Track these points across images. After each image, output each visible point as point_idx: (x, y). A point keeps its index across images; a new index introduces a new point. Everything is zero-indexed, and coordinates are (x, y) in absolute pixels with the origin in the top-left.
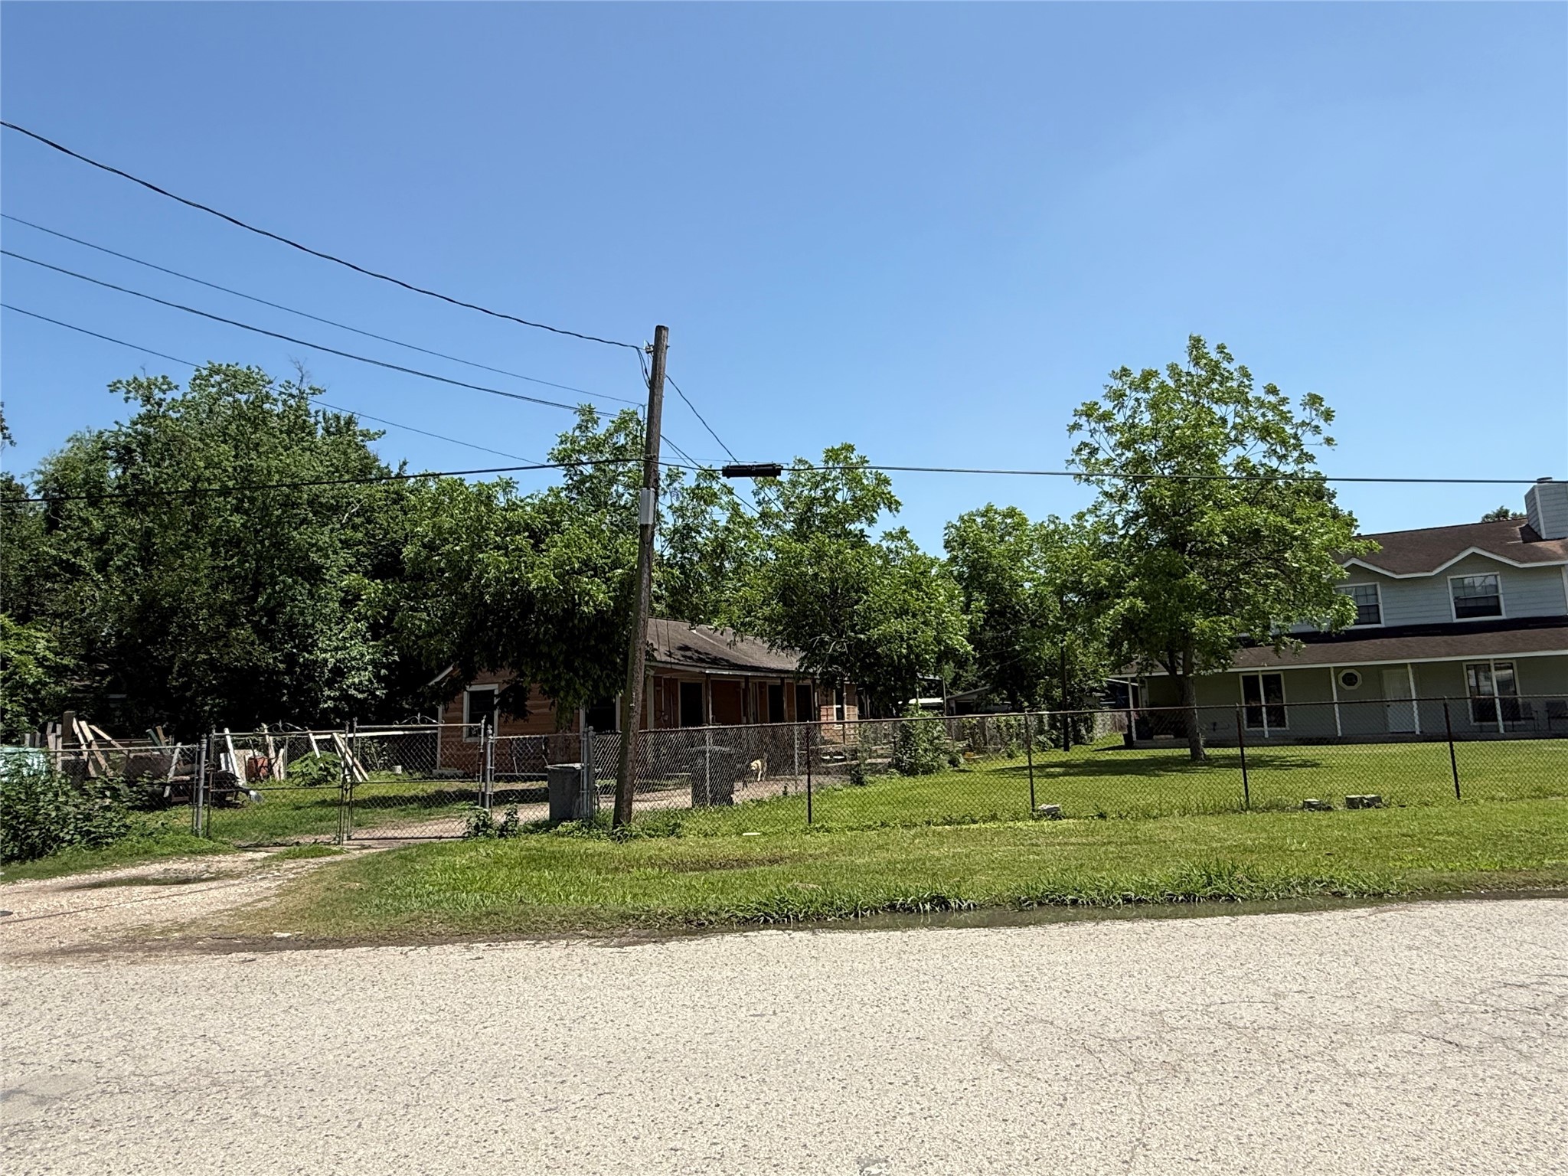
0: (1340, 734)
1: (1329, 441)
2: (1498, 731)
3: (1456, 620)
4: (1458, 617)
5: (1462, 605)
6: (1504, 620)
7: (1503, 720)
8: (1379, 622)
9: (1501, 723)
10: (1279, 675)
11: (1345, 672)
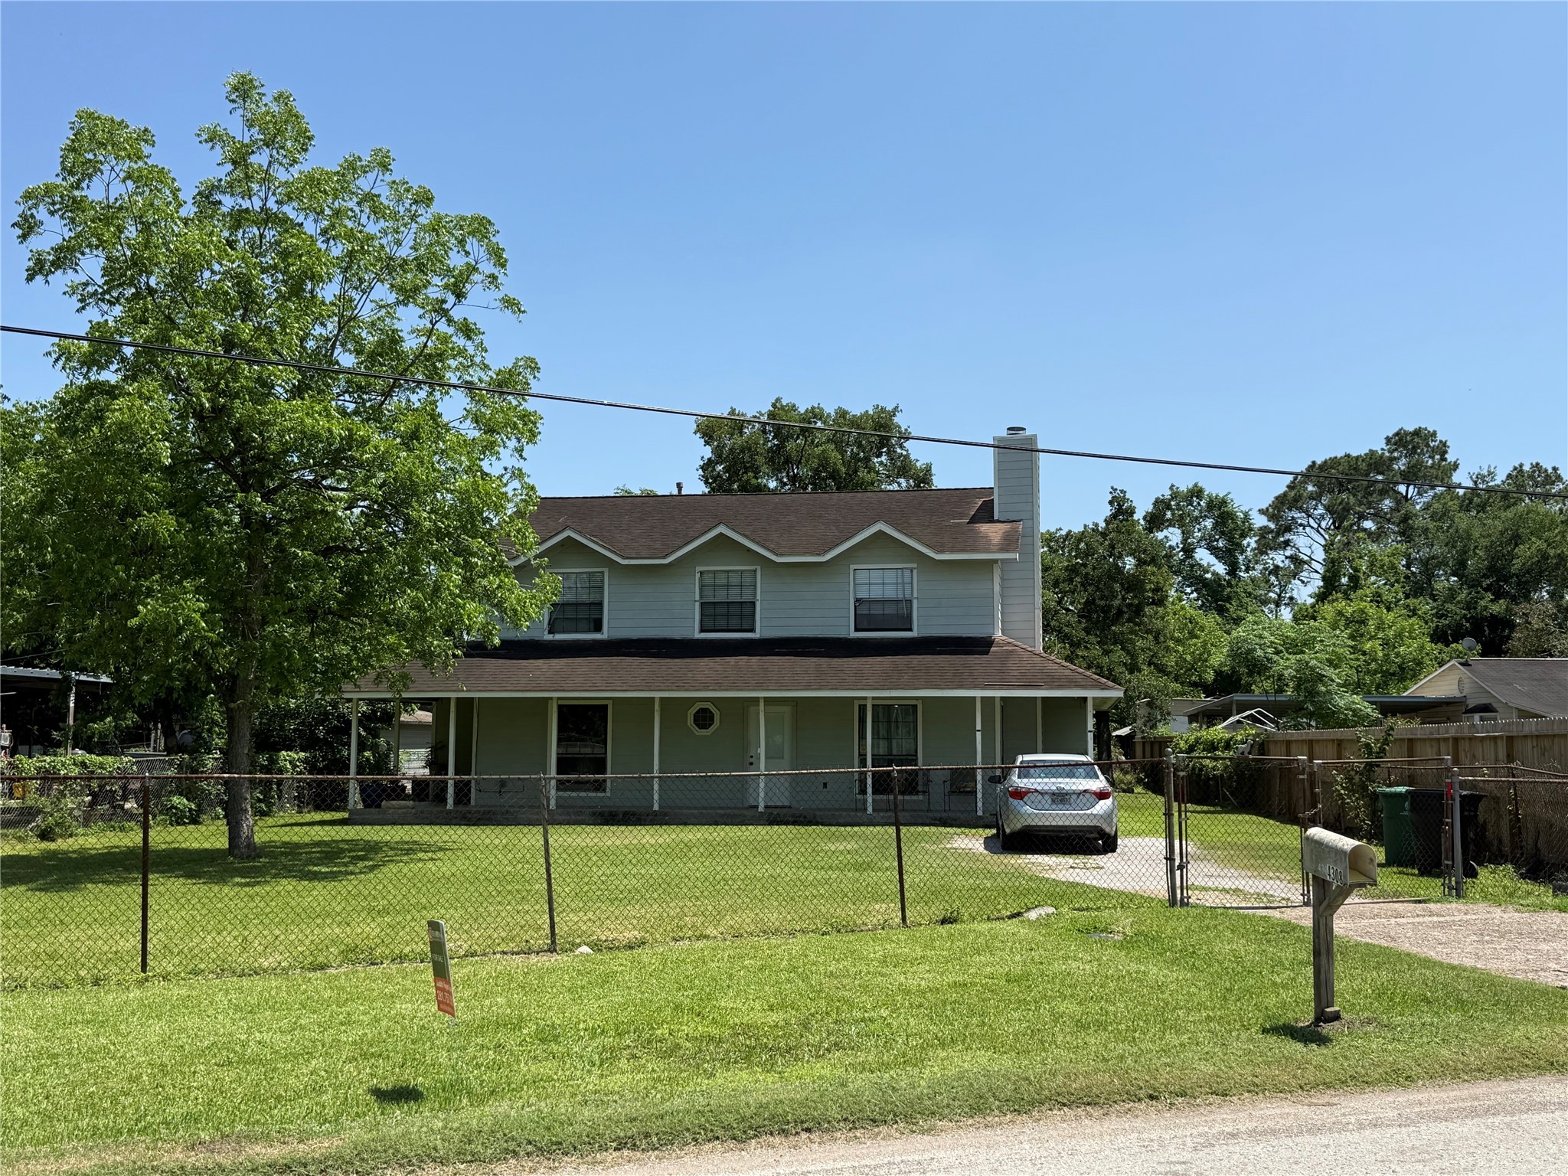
0: (656, 807)
1: (510, 304)
2: (866, 809)
3: (854, 635)
4: (856, 630)
5: (863, 610)
6: (913, 639)
7: (873, 793)
8: (752, 630)
9: (870, 798)
10: (606, 706)
11: (699, 706)
